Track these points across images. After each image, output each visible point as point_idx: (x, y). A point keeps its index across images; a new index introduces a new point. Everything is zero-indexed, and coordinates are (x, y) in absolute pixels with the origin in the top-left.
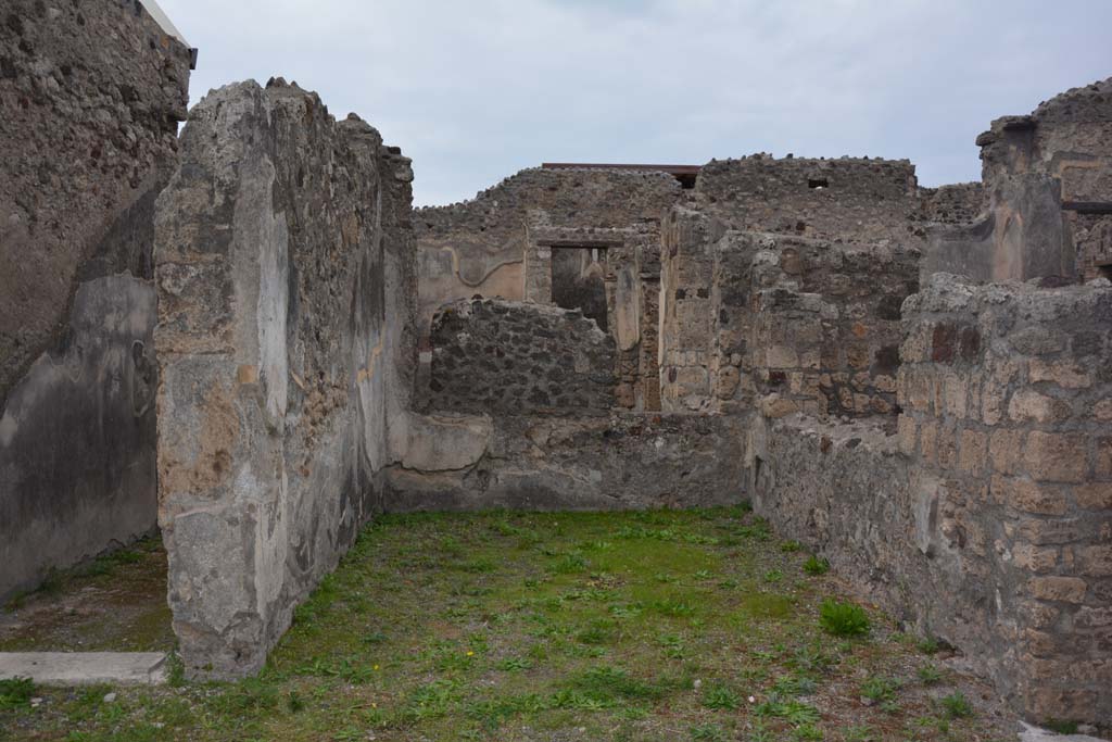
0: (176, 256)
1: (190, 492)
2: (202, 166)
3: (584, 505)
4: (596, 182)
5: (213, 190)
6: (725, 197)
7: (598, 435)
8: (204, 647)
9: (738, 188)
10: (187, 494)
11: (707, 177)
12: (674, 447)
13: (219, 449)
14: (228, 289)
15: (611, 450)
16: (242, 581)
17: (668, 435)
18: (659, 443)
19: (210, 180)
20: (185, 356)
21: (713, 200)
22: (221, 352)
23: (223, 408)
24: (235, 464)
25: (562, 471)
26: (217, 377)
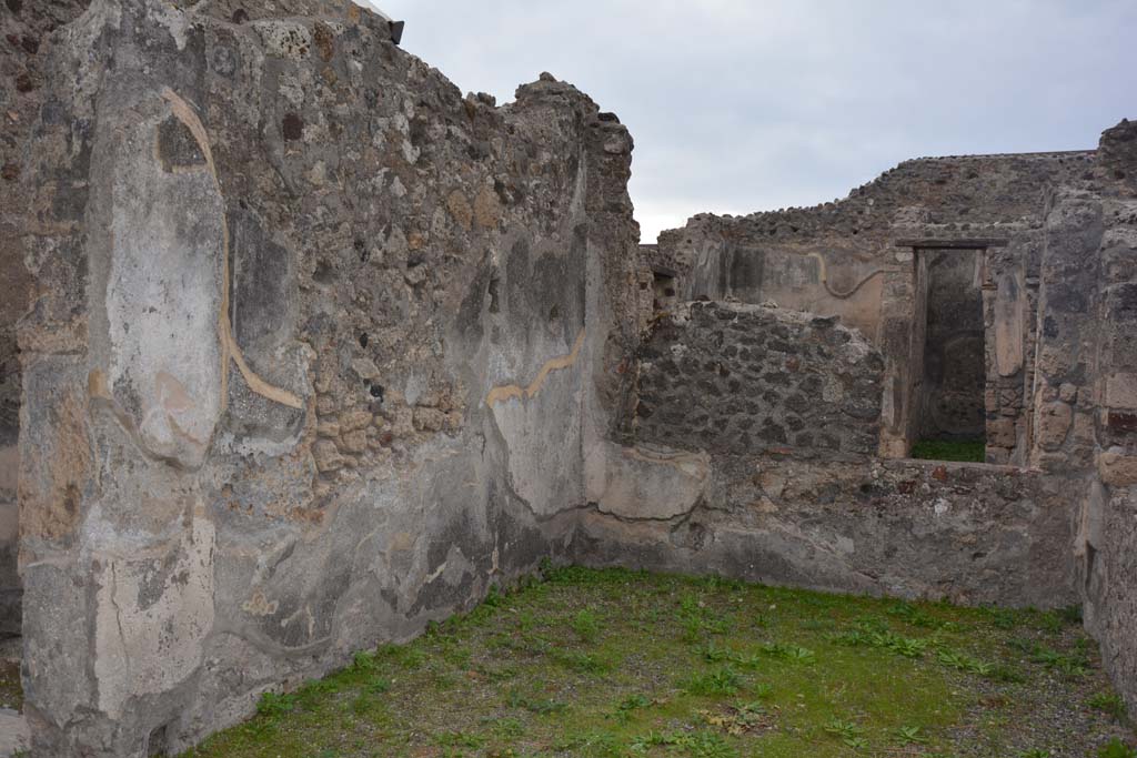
0: (34, 225)
1: (42, 536)
2: (61, 104)
3: (827, 583)
4: (997, 172)
5: (71, 135)
7: (853, 489)
8: (49, 743)
10: (39, 537)
11: (1113, 146)
12: (963, 515)
13: (70, 483)
14: (82, 268)
15: (869, 512)
16: (83, 663)
17: (955, 497)
18: (941, 507)
19: (68, 122)
20: (41, 355)
21: (1120, 175)
22: (75, 352)
23: (74, 426)
24: (83, 504)
25: (799, 534)
26: (70, 384)
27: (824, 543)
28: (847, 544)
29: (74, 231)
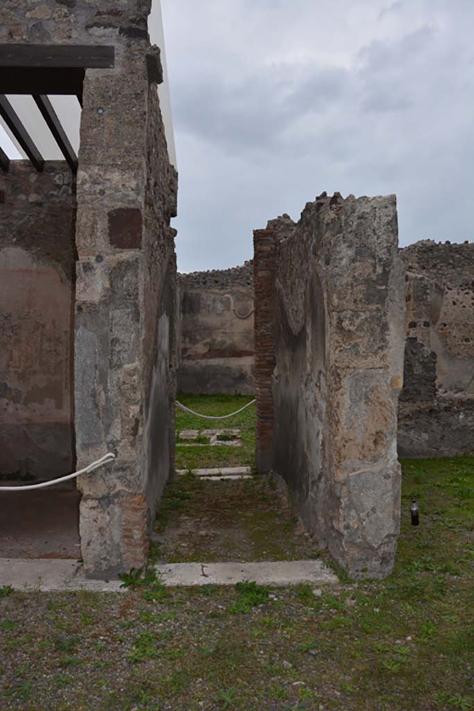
0: (352, 306)
1: (359, 459)
2: (368, 248)
3: (418, 454)
5: (376, 264)
6: (431, 266)
7: (427, 412)
8: (364, 557)
9: (438, 261)
10: (357, 460)
12: (470, 418)
13: (378, 430)
14: (385, 327)
15: (434, 421)
16: (391, 514)
17: (467, 411)
18: (461, 417)
19: (374, 258)
20: (358, 371)
22: (381, 368)
23: (380, 403)
24: (388, 439)
25: (405, 434)
26: (378, 384)
27: (416, 437)
28: (425, 436)
29: (378, 310)
